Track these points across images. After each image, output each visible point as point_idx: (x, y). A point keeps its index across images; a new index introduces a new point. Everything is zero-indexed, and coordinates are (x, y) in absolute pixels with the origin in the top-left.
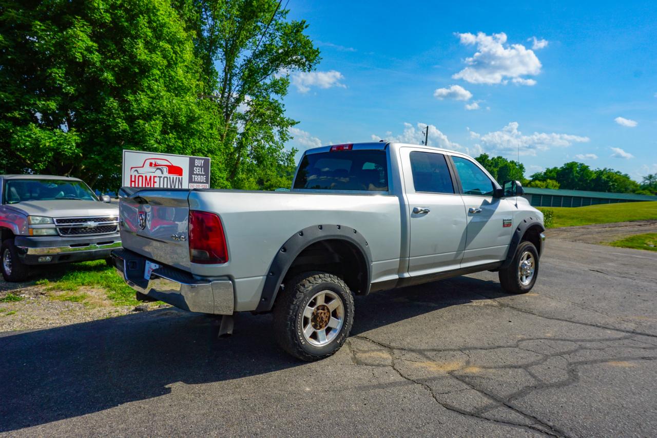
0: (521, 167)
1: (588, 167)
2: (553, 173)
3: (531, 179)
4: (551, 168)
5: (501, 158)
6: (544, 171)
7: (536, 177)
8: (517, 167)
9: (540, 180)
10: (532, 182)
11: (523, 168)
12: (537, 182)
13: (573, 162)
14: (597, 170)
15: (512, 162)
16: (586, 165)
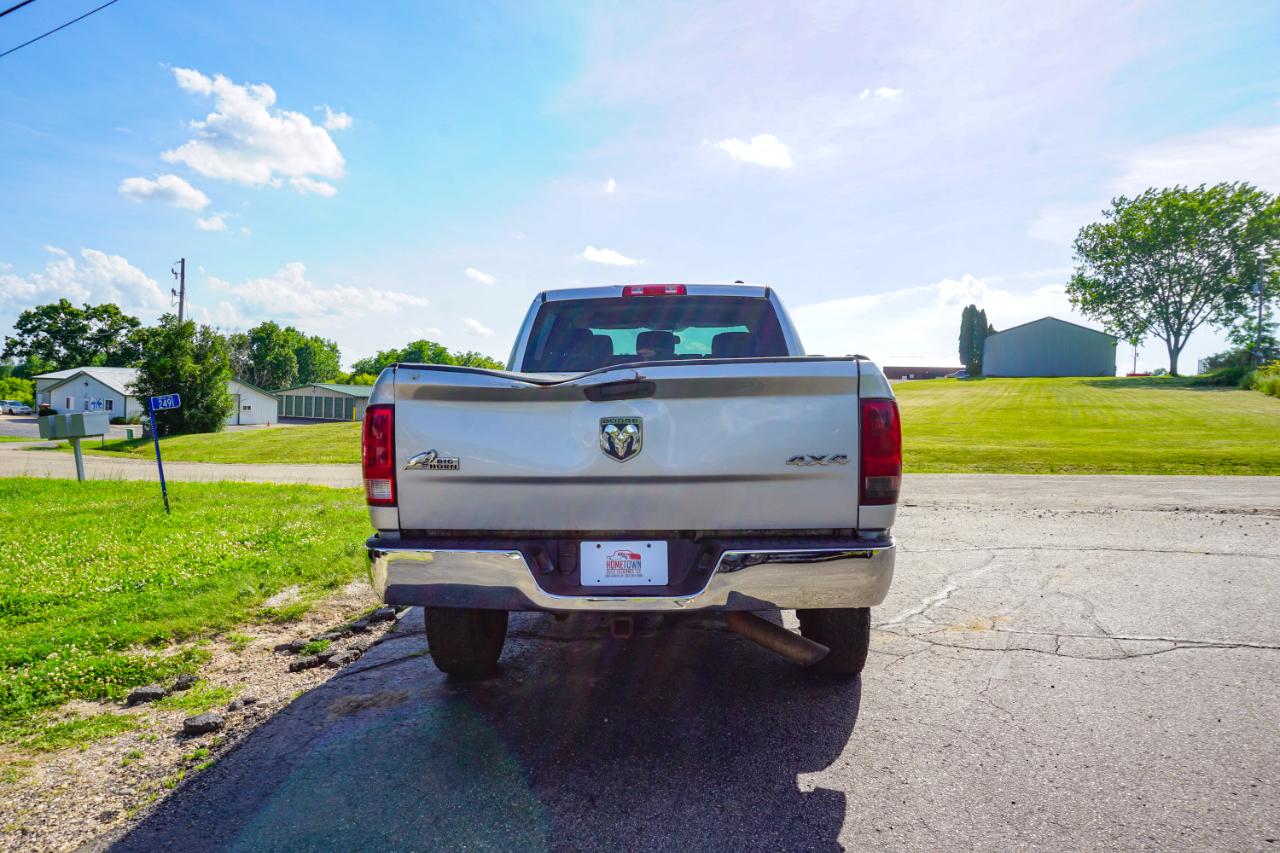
0: (333, 349)
1: (445, 349)
2: (390, 359)
3: (354, 370)
4: (386, 350)
5: (293, 331)
6: (376, 356)
7: (361, 369)
8: (326, 349)
9: (370, 374)
10: (357, 377)
11: (337, 351)
12: (366, 376)
13: (422, 341)
14: (458, 355)
15: (316, 340)
16: (442, 345)
